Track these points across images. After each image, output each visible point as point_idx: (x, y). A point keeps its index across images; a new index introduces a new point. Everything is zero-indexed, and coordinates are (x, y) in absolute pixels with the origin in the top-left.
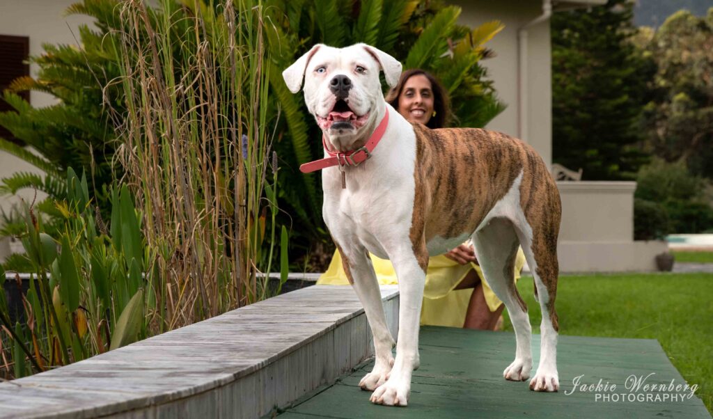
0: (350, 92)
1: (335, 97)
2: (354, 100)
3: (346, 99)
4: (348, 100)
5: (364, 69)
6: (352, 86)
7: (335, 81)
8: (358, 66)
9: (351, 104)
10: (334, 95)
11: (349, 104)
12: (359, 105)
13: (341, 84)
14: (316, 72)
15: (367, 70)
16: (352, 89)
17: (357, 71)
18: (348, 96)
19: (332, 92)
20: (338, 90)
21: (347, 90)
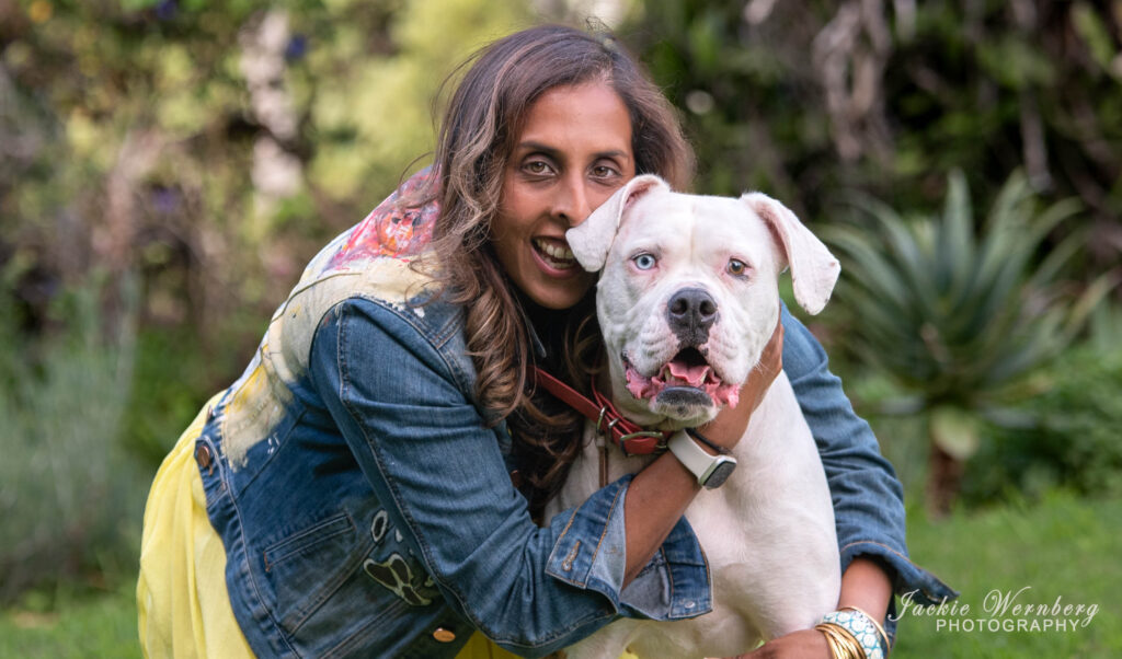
0: (713, 330)
1: (677, 342)
2: (722, 347)
3: (702, 347)
5: (745, 265)
6: (719, 316)
7: (678, 304)
8: (732, 260)
9: (713, 357)
10: (674, 336)
12: (729, 358)
13: (694, 312)
14: (632, 264)
15: (750, 267)
16: (717, 323)
17: (729, 272)
18: (707, 341)
19: (671, 328)
20: (687, 325)
21: (705, 327)
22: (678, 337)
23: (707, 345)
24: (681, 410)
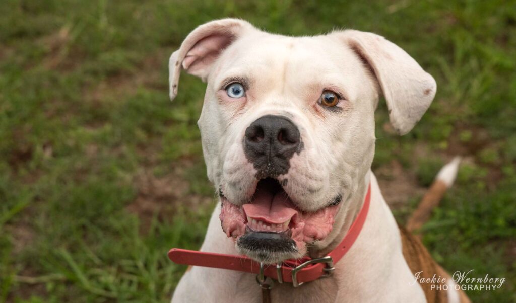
0: (295, 160)
1: (254, 171)
2: (304, 179)
3: (281, 178)
4: (286, 180)
5: (339, 97)
6: (302, 145)
7: (256, 132)
8: (326, 91)
9: (292, 189)
10: (251, 165)
11: (286, 188)
12: (312, 191)
13: (271, 141)
14: (223, 93)
15: (344, 99)
16: (298, 153)
17: (322, 104)
18: (287, 172)
19: (247, 157)
20: (262, 154)
21: (285, 158)
22: (255, 167)
23: (286, 176)
24: (262, 256)
